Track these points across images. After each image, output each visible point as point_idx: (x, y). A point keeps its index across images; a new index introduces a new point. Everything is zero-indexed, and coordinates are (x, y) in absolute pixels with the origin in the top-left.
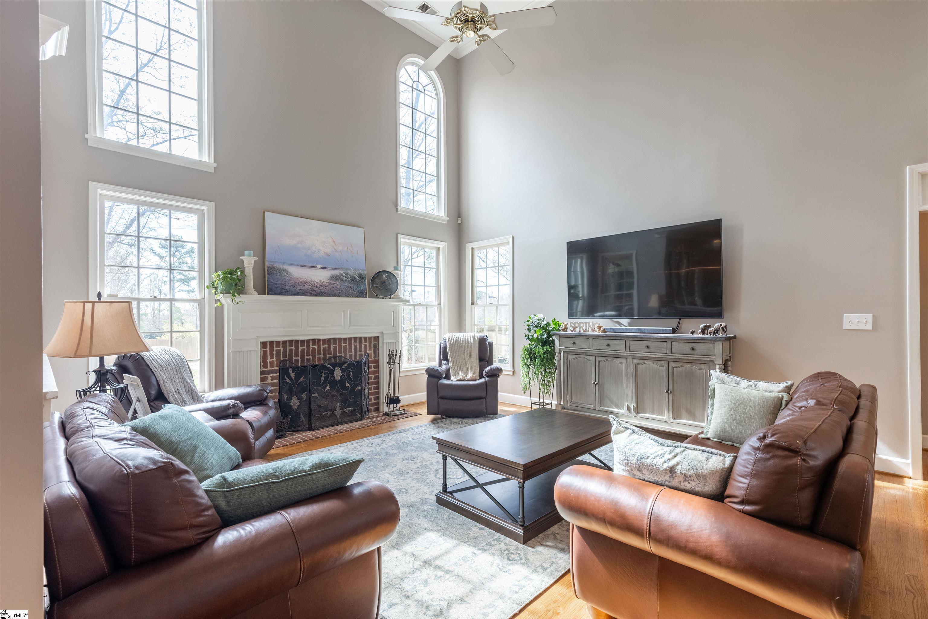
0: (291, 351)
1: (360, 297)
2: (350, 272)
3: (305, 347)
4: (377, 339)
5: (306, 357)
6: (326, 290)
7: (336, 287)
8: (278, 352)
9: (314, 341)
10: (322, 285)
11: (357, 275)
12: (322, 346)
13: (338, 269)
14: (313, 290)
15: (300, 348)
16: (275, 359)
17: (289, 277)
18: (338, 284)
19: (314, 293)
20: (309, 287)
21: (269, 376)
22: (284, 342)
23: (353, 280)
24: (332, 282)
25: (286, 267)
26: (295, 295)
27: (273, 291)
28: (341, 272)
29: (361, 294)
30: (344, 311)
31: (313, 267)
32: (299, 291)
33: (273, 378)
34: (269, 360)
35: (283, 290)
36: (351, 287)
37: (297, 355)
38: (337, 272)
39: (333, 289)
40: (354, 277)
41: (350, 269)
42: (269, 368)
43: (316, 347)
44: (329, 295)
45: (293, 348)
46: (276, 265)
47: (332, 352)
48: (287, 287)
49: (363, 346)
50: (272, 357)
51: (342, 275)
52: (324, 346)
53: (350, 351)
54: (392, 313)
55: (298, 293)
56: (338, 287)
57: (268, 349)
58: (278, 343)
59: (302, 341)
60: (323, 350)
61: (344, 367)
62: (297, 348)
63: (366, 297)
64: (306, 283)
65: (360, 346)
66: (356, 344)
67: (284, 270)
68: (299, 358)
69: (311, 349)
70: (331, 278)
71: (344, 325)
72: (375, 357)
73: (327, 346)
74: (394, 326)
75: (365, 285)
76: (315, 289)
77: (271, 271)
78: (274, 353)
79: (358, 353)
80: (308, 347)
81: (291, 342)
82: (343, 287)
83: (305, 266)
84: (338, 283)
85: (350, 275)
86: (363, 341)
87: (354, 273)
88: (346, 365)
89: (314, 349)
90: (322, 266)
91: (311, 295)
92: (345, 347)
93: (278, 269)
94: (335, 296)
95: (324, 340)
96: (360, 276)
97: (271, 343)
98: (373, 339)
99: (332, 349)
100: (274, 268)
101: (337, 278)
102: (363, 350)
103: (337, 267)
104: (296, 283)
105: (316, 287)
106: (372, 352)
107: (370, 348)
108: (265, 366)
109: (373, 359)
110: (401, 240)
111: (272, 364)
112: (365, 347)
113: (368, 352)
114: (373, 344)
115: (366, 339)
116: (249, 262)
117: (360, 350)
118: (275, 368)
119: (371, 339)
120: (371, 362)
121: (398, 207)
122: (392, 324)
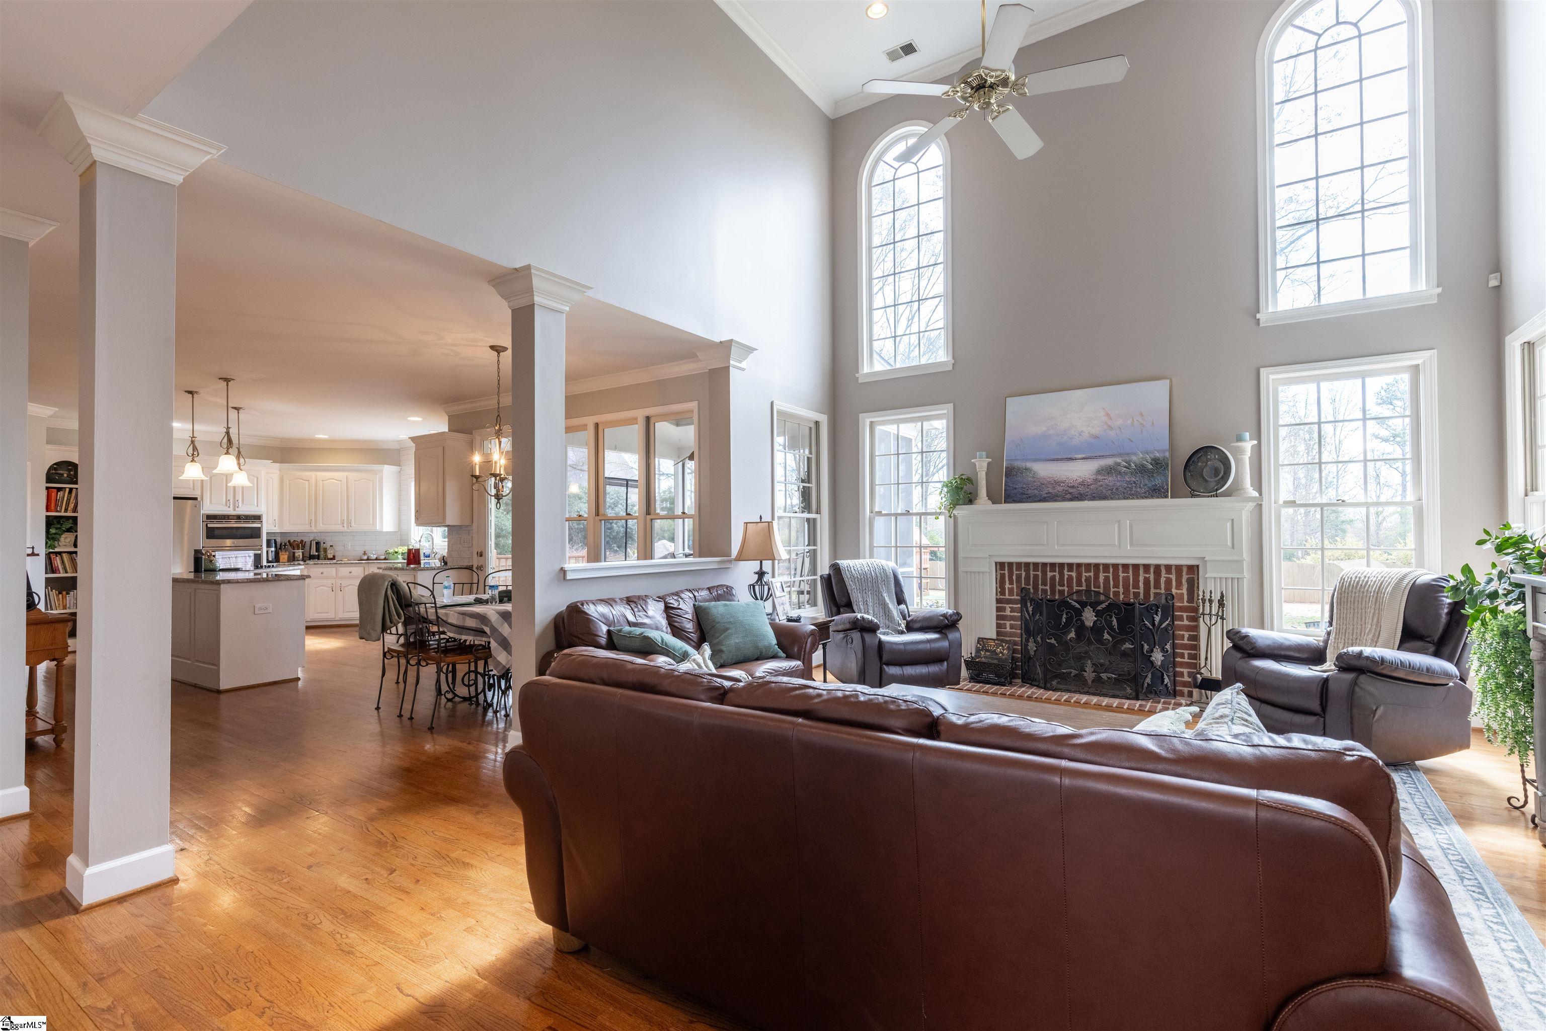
0: (1036, 576)
1: (1152, 497)
2: (1134, 458)
3: (1057, 574)
4: (1193, 569)
5: (1058, 588)
6: (1088, 490)
7: (1107, 485)
8: (1019, 577)
9: (1070, 566)
10: (1082, 484)
11: (1149, 460)
12: (1084, 574)
13: (1113, 456)
14: (1067, 492)
15: (1049, 574)
16: (1015, 586)
17: (1033, 477)
18: (1110, 480)
19: (1068, 496)
20: (1062, 489)
21: (1007, 606)
22: (1027, 565)
23: (1141, 470)
24: (1100, 477)
26: (1040, 501)
27: (1011, 497)
28: (1119, 460)
29: (1158, 492)
30: (1119, 522)
32: (1046, 496)
33: (1012, 610)
34: (1007, 586)
35: (1024, 496)
36: (1135, 483)
37: (1044, 584)
38: (1110, 462)
39: (1101, 488)
40: (1143, 466)
41: (1135, 454)
42: (1007, 597)
43: (1074, 574)
44: (1093, 498)
45: (1039, 573)
46: (1017, 464)
47: (1102, 585)
48: (1030, 492)
49: (1163, 580)
50: (1011, 583)
51: (1119, 464)
52: (1087, 574)
53: (1136, 586)
54: (1229, 525)
55: (1045, 498)
56: (1111, 484)
57: (1006, 572)
58: (1019, 565)
59: (1053, 565)
60: (1086, 580)
61: (1099, 608)
62: (1044, 573)
63: (1166, 497)
64: (1057, 483)
65: (1157, 580)
66: (1147, 576)
67: (1026, 469)
68: (1048, 588)
69: (1066, 576)
70: (1099, 472)
71: (1120, 543)
72: (1191, 599)
73: (1092, 574)
74: (1233, 547)
75: (1166, 477)
76: (1071, 490)
77: (1011, 472)
78: (1014, 577)
79: (1153, 591)
80: (1061, 574)
81: (1036, 565)
82: (1119, 484)
83: (1057, 460)
84: (1110, 478)
85: (1134, 463)
86: (1163, 571)
87: (1142, 458)
88: (1103, 606)
89: (1070, 578)
90: (1084, 456)
91: (1064, 499)
92: (1126, 580)
93: (1019, 469)
94: (1105, 498)
95: (1088, 566)
96: (1156, 462)
97: (1010, 564)
98: (1185, 570)
99: (1101, 580)
100: (1014, 468)
101: (1109, 471)
102: (1163, 586)
103: (1111, 453)
104: (1043, 484)
105: (1073, 487)
106: (1185, 591)
107: (1179, 585)
108: (1003, 593)
109: (1186, 604)
110: (1270, 377)
111: (1011, 591)
112: (1168, 582)
113: (1174, 591)
114: (1185, 577)
115: (1168, 568)
116: (981, 465)
117: (1158, 585)
118: (1015, 597)
119: (1179, 568)
120: (1182, 609)
121: (1258, 316)
122: (1229, 543)
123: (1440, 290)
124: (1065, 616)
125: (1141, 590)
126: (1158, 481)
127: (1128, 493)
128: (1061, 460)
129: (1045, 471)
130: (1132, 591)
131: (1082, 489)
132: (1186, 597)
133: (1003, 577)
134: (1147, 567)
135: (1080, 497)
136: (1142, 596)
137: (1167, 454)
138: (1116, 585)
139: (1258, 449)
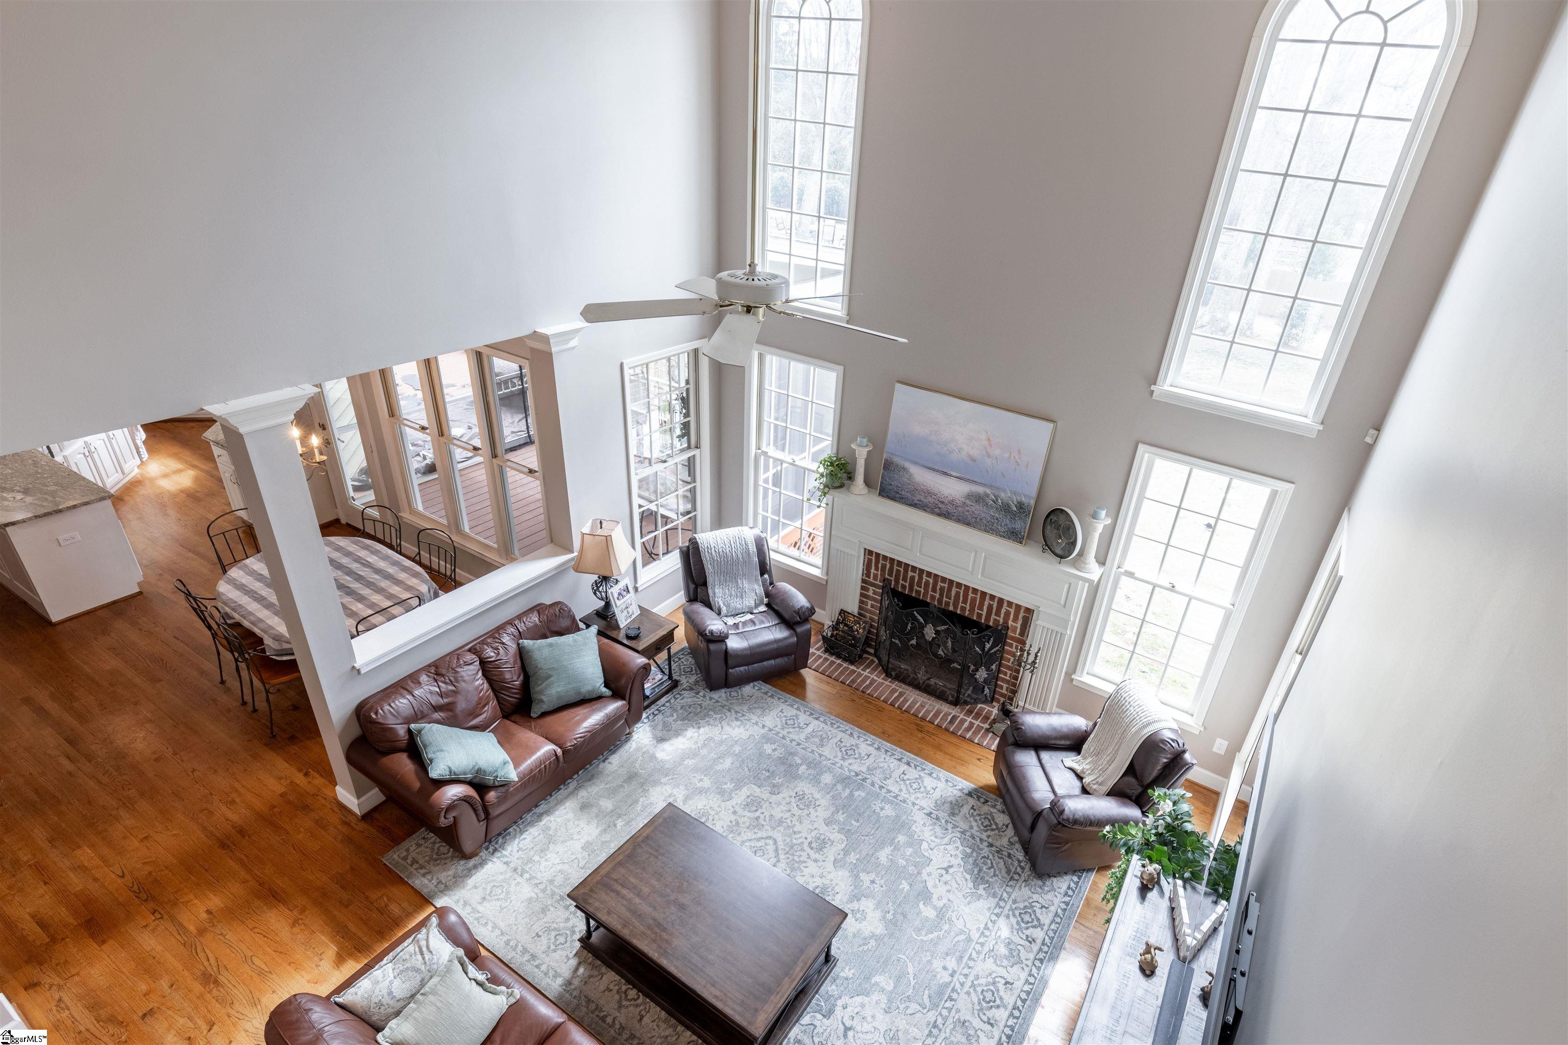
0: (898, 571)
1: (1009, 538)
2: (1002, 495)
3: (916, 577)
4: (1029, 611)
5: (916, 587)
6: (955, 511)
7: (973, 512)
8: (884, 567)
9: (929, 574)
10: (952, 502)
11: (1015, 502)
12: (940, 583)
13: (984, 485)
14: (936, 506)
15: (910, 574)
16: (879, 573)
17: (909, 479)
18: (977, 509)
20: (933, 500)
21: (871, 588)
22: (892, 560)
23: (1006, 508)
24: (968, 502)
25: (907, 465)
28: (988, 491)
29: (1014, 536)
30: (976, 551)
31: (946, 474)
32: (917, 502)
33: (875, 593)
34: (873, 571)
35: (898, 495)
36: (997, 519)
37: (904, 581)
38: (980, 490)
39: (967, 513)
40: (1008, 505)
42: (871, 580)
43: (931, 581)
45: (902, 571)
46: (896, 460)
47: (953, 598)
48: (903, 493)
49: (1003, 611)
50: (877, 569)
51: (987, 495)
52: (942, 585)
53: (981, 608)
54: (1066, 586)
55: (916, 504)
56: (976, 512)
57: (873, 560)
58: (885, 558)
59: (914, 569)
60: (940, 589)
61: (939, 629)
62: (906, 572)
63: (1022, 543)
64: (929, 493)
65: (999, 610)
66: (992, 603)
67: (904, 469)
68: (907, 585)
69: (924, 580)
70: (969, 496)
71: (973, 569)
73: (946, 586)
74: (1064, 606)
75: (1025, 523)
76: (941, 505)
77: (888, 466)
78: (880, 566)
79: (993, 616)
80: (920, 578)
81: (900, 563)
82: (983, 515)
83: (934, 470)
84: (977, 507)
85: (1002, 500)
86: (1005, 605)
87: (1009, 497)
88: (943, 628)
89: (927, 585)
90: (958, 475)
92: (973, 602)
93: (897, 465)
95: (944, 580)
96: (1020, 505)
97: (878, 555)
98: (1022, 610)
99: (953, 593)
100: (892, 463)
101: (978, 499)
102: (1002, 616)
103: (983, 482)
104: (915, 490)
105: (943, 502)
106: (1019, 626)
107: (1015, 619)
108: (868, 575)
109: (1017, 636)
110: (1144, 453)
111: (875, 576)
112: (1007, 614)
113: (1010, 623)
114: (1022, 614)
115: (1010, 604)
116: (861, 454)
117: (998, 613)
118: (878, 582)
119: (1018, 607)
120: (1013, 638)
121: (1153, 387)
122: (1062, 602)
123: (1322, 428)
124: (910, 625)
125: (984, 613)
126: (1018, 525)
127: (989, 528)
128: (937, 471)
129: (921, 476)
130: (977, 611)
131: (950, 509)
132: (1018, 631)
133: (870, 561)
134: (992, 597)
135: (945, 515)
136: (983, 617)
137: (1032, 502)
138: (965, 602)
139: (1110, 532)
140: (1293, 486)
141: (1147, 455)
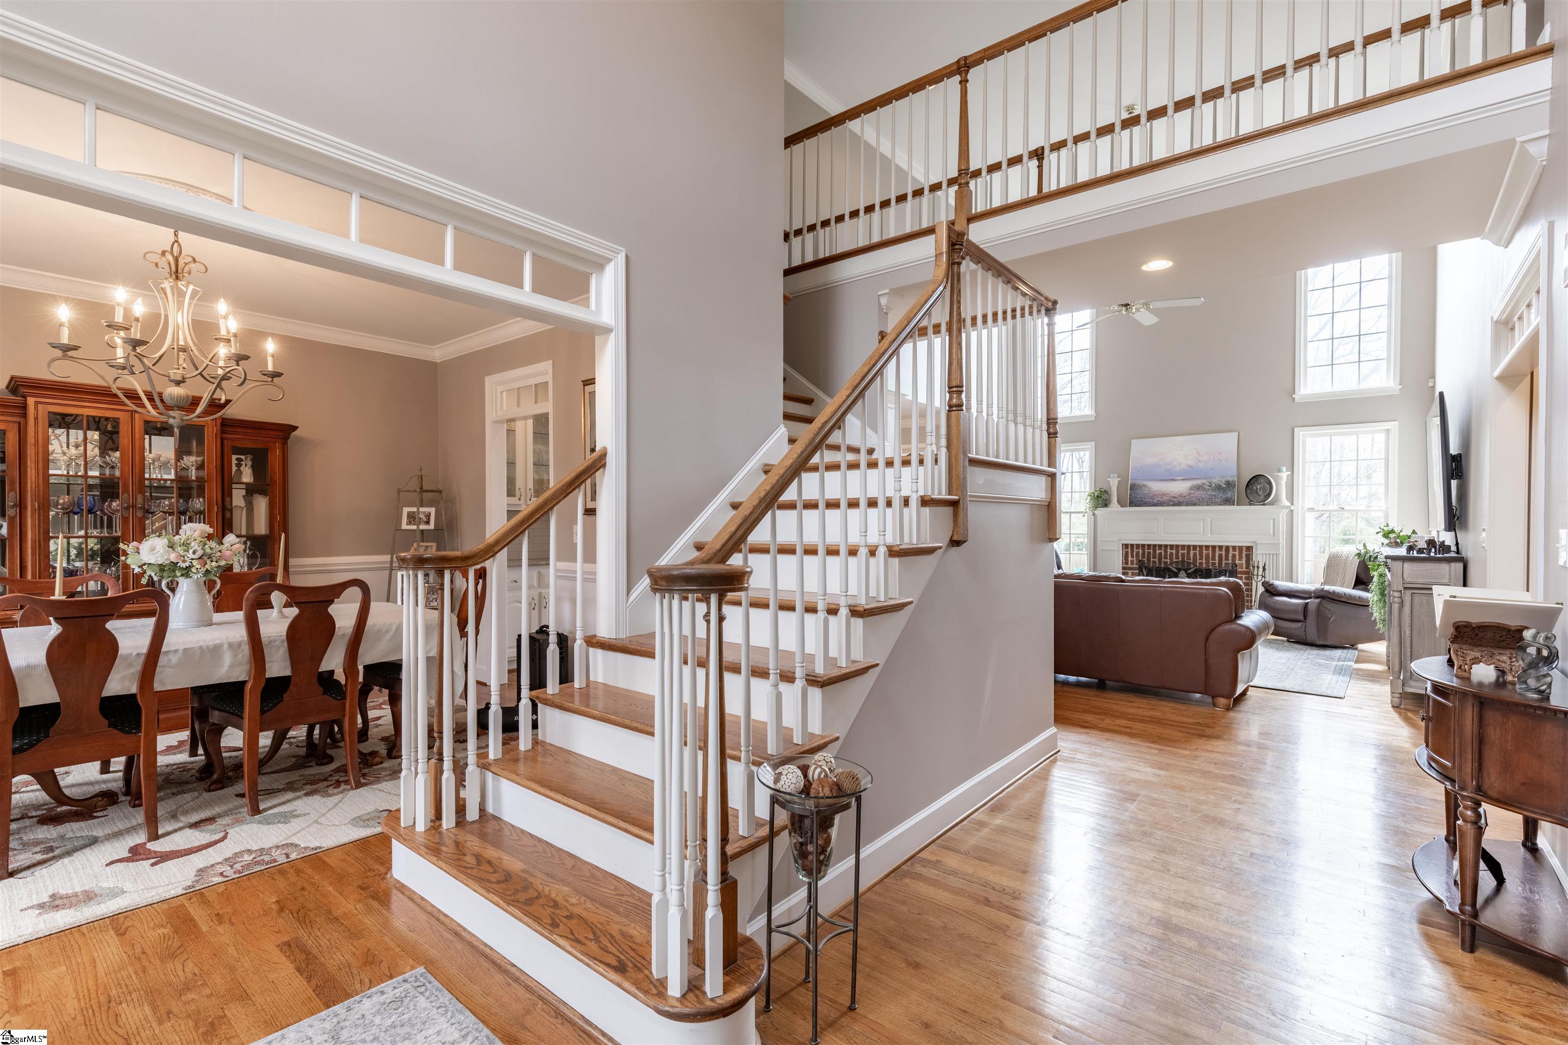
0: (1149, 553)
1: (1225, 504)
2: (1214, 480)
3: (1163, 551)
4: (1249, 548)
5: (1163, 560)
8: (1138, 553)
9: (1172, 546)
10: (1180, 495)
14: (1170, 501)
15: (1158, 552)
16: (1135, 558)
18: (1199, 494)
19: (1171, 503)
21: (1130, 572)
22: (1143, 546)
23: (1219, 488)
25: (1146, 483)
26: (1152, 506)
27: (1133, 504)
28: (1204, 481)
29: (1228, 502)
30: (1204, 519)
31: (1173, 480)
34: (1130, 559)
37: (1154, 557)
38: (1199, 482)
40: (1220, 485)
41: (1215, 478)
42: (1129, 565)
43: (1174, 552)
44: (1187, 505)
45: (1151, 551)
46: (1138, 482)
47: (1192, 558)
49: (1230, 555)
50: (1132, 557)
51: (1204, 484)
52: (1183, 552)
53: (1214, 559)
54: (1272, 522)
57: (1129, 550)
58: (1138, 546)
59: (1160, 546)
61: (1189, 572)
62: (1155, 551)
63: (1234, 505)
65: (1227, 556)
66: (1221, 552)
68: (1157, 560)
69: (1169, 553)
70: (1191, 488)
71: (1204, 532)
72: (1248, 567)
73: (1186, 551)
74: (1274, 535)
75: (1234, 492)
78: (1135, 553)
79: (1224, 561)
80: (1166, 551)
81: (1149, 546)
83: (1165, 480)
86: (1231, 550)
88: (1192, 570)
89: (1171, 554)
90: (1182, 478)
91: (1169, 505)
92: (1207, 555)
94: (1195, 505)
95: (1183, 547)
96: (1228, 483)
97: (1132, 545)
98: (1244, 549)
101: (1198, 488)
102: (1230, 559)
103: (1200, 477)
106: (1244, 562)
107: (1240, 558)
108: (1126, 563)
109: (1244, 569)
110: (1300, 433)
111: (1132, 562)
112: (1234, 556)
113: (1237, 562)
114: (1244, 553)
115: (1234, 548)
116: (1114, 483)
117: (1227, 558)
118: (1135, 566)
119: (1241, 548)
120: (1242, 573)
121: (1294, 396)
122: (1272, 533)
123: (1400, 387)
125: (1217, 562)
126: (1229, 495)
127: (1210, 502)
128: (1168, 480)
129: (1156, 487)
130: (1211, 561)
131: (1180, 499)
132: (1244, 566)
133: (1127, 553)
134: (1220, 547)
135: (1179, 504)
136: (1217, 565)
137: (1236, 479)
138: (1201, 558)
139: (1291, 478)
140: (1396, 423)
141: (1301, 433)
